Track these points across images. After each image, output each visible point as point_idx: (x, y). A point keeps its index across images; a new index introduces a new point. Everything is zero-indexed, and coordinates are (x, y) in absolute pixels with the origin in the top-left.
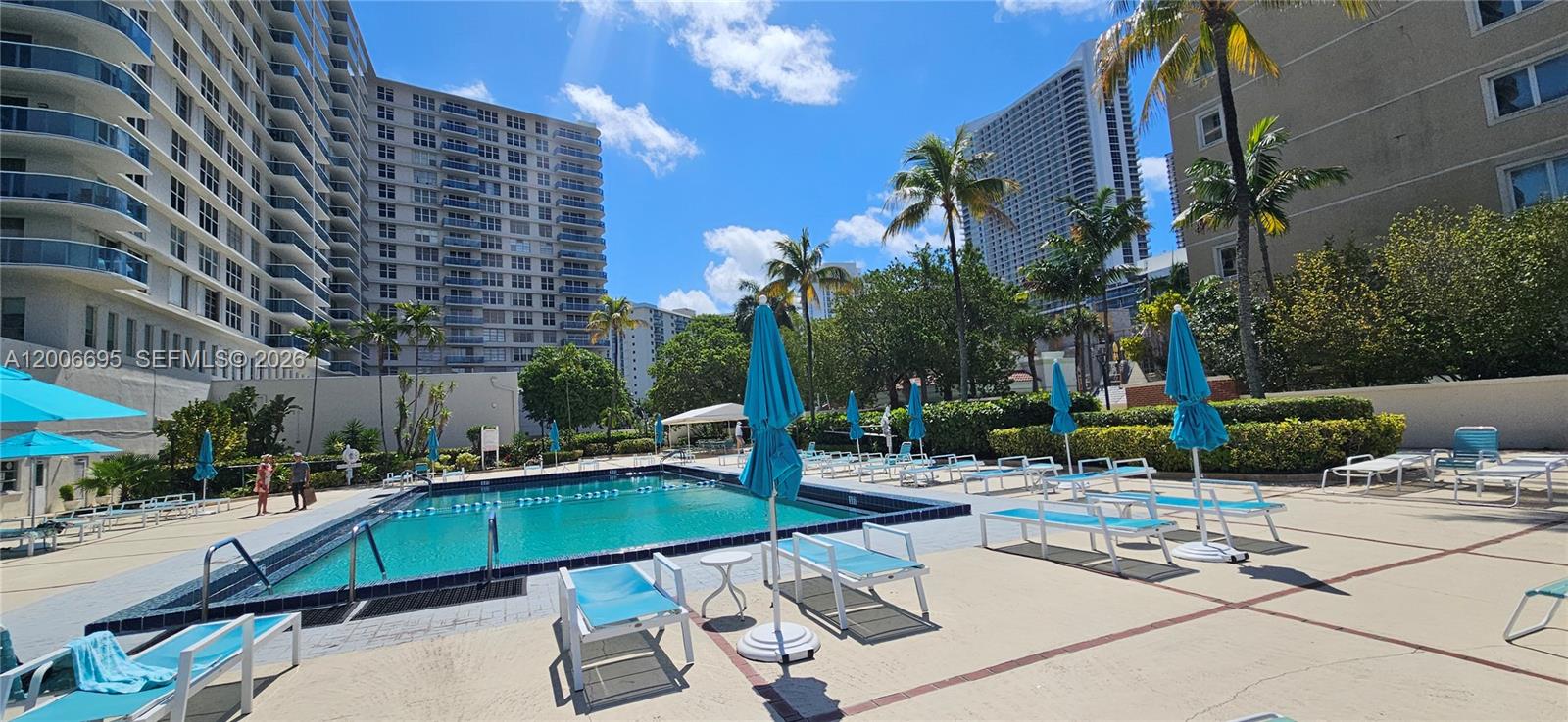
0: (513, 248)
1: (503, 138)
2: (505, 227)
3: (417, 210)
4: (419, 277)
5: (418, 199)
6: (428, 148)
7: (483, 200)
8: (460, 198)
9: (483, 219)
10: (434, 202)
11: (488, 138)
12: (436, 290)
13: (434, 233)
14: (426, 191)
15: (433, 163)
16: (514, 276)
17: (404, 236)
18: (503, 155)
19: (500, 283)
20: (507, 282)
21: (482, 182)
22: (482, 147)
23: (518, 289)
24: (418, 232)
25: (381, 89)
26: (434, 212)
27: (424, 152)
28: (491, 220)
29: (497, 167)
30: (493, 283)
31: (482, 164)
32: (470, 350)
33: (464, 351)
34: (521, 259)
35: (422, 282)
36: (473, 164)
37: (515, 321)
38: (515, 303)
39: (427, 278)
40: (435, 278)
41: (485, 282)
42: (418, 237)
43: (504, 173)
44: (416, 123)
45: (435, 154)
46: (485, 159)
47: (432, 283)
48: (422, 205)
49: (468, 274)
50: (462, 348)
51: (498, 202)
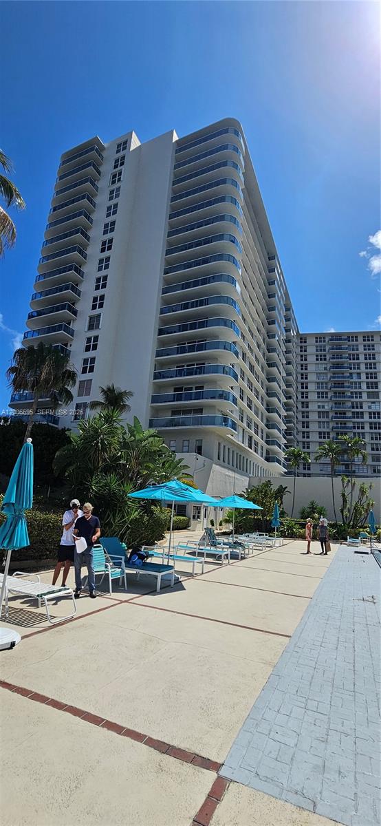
0: (370, 407)
1: (361, 348)
2: (365, 396)
3: (318, 393)
4: (320, 427)
5: (318, 388)
6: (323, 362)
7: (352, 383)
8: (339, 384)
9: (352, 393)
10: (326, 388)
11: (353, 350)
12: (328, 433)
13: (326, 404)
14: (322, 383)
15: (325, 369)
16: (371, 423)
17: (313, 407)
18: (362, 357)
19: (363, 428)
20: (367, 427)
21: (351, 374)
22: (350, 355)
23: (373, 431)
24: (319, 404)
25: (301, 339)
26: (327, 393)
27: (322, 363)
28: (356, 393)
29: (359, 364)
30: (358, 428)
31: (350, 364)
32: (347, 466)
33: (344, 467)
34: (374, 413)
35: (322, 430)
36: (346, 365)
37: (373, 449)
38: (372, 439)
39: (324, 427)
40: (328, 427)
41: (354, 428)
42: (319, 407)
43: (363, 367)
44: (317, 351)
45: (326, 364)
46: (352, 361)
47: (326, 430)
48: (320, 390)
49: (345, 424)
50: (342, 464)
51: (360, 383)
